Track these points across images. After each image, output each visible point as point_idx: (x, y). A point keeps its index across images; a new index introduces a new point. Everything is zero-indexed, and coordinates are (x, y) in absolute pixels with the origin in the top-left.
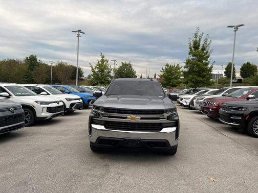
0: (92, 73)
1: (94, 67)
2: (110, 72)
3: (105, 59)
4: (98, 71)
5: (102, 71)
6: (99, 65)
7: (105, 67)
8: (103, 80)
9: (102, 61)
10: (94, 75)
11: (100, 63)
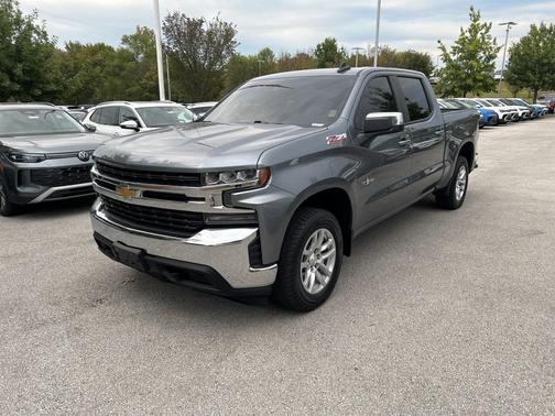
0: (444, 65)
1: (449, 50)
2: (491, 57)
3: (481, 22)
4: (461, 58)
5: (472, 56)
6: (462, 41)
7: (481, 46)
8: (469, 81)
9: (474, 30)
10: (448, 68)
11: (468, 34)
